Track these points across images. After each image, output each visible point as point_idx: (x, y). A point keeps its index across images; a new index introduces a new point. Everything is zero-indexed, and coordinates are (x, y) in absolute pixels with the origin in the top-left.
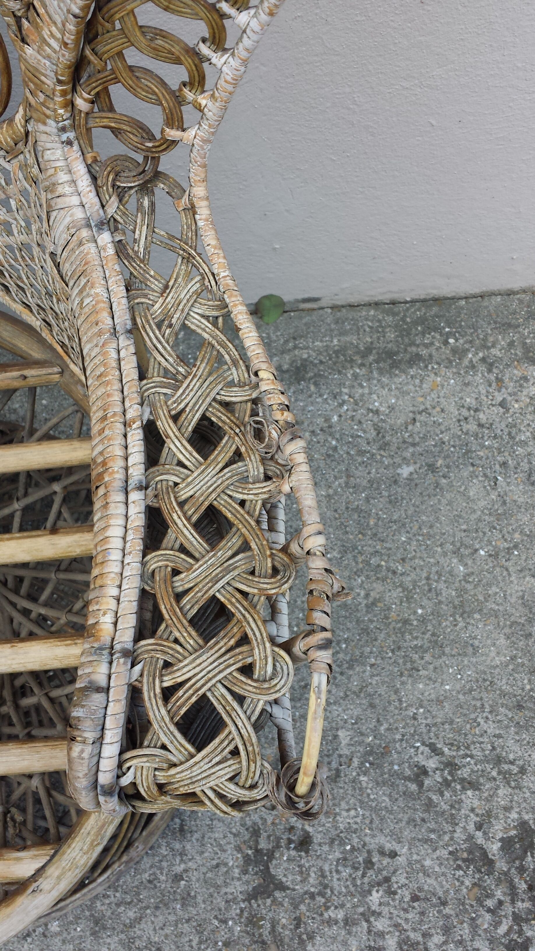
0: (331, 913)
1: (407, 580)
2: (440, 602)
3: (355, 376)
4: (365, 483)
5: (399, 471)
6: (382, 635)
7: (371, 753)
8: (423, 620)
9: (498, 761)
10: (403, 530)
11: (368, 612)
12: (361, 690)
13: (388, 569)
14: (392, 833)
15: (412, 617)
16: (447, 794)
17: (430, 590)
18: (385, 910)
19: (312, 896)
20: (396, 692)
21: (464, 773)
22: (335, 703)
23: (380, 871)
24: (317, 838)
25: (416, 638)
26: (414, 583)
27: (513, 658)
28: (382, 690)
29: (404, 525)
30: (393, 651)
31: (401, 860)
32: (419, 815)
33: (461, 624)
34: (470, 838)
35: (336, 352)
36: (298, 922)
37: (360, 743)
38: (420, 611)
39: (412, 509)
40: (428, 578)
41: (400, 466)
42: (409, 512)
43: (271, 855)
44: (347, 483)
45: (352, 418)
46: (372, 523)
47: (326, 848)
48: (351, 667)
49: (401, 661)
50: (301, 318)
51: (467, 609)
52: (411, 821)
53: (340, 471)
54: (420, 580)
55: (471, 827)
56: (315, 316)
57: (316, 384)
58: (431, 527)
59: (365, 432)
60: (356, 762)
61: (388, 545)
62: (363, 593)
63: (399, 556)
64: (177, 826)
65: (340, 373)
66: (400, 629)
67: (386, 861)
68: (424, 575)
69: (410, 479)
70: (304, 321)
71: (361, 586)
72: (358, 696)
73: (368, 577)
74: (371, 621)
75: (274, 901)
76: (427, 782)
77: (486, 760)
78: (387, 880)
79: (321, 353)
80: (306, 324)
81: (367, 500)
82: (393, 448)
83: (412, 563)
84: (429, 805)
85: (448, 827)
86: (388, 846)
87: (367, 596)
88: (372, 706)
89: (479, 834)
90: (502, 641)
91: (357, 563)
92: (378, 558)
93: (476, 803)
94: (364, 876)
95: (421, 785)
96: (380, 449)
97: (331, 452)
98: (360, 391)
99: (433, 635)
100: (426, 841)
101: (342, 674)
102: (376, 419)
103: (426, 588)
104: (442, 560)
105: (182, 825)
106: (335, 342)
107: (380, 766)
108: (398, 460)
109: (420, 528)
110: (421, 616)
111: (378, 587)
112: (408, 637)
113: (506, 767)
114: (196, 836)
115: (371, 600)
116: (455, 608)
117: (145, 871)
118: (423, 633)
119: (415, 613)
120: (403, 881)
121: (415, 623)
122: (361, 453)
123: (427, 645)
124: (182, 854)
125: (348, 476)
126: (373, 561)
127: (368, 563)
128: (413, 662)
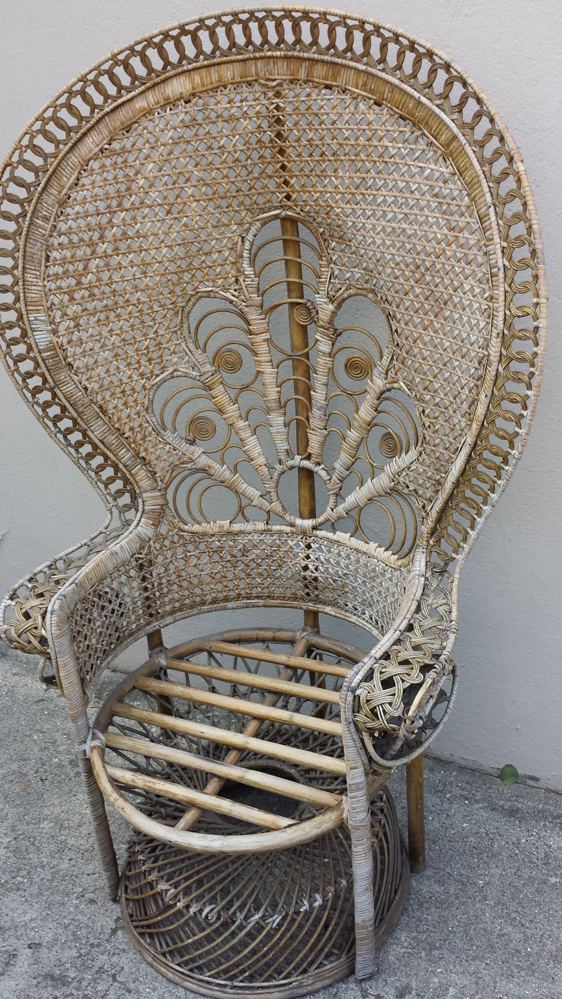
1: (528, 932)
2: (544, 950)
3: (545, 826)
4: (526, 877)
5: (550, 879)
6: (500, 952)
10: (538, 907)
11: (497, 938)
12: (473, 974)
13: (520, 922)
15: (523, 950)
17: (540, 942)
22: (455, 973)
25: (520, 961)
26: (533, 935)
29: (540, 905)
30: (503, 962)
33: (551, 965)
35: (539, 811)
38: (529, 950)
39: (549, 899)
40: (542, 936)
41: (551, 876)
42: (546, 900)
44: (515, 873)
45: (534, 844)
46: (521, 897)
48: (474, 960)
49: (505, 969)
50: (526, 789)
51: (559, 959)
53: (514, 866)
54: (537, 935)
56: (534, 791)
57: (519, 821)
58: (556, 912)
59: (538, 853)
61: (525, 911)
62: (499, 928)
63: (530, 918)
64: (334, 992)
65: (536, 821)
66: (512, 953)
68: (541, 933)
69: (555, 884)
70: (527, 791)
71: (500, 924)
72: (471, 975)
73: (506, 921)
74: (497, 943)
79: (529, 808)
80: (527, 793)
81: (524, 885)
82: (552, 867)
83: (536, 925)
87: (501, 930)
88: (477, 983)
91: (502, 912)
92: (516, 915)
96: (544, 864)
97: (513, 855)
98: (545, 833)
99: (532, 964)
101: (466, 961)
102: (547, 850)
103: (539, 940)
104: (555, 930)
105: (336, 993)
106: (541, 806)
108: (551, 873)
109: (549, 910)
110: (529, 952)
111: (510, 928)
112: (515, 959)
115: (502, 932)
116: (551, 956)
118: (526, 961)
119: (526, 949)
121: (523, 954)
122: (531, 862)
123: (525, 967)
125: (518, 870)
126: (513, 915)
127: (509, 915)
128: (512, 971)
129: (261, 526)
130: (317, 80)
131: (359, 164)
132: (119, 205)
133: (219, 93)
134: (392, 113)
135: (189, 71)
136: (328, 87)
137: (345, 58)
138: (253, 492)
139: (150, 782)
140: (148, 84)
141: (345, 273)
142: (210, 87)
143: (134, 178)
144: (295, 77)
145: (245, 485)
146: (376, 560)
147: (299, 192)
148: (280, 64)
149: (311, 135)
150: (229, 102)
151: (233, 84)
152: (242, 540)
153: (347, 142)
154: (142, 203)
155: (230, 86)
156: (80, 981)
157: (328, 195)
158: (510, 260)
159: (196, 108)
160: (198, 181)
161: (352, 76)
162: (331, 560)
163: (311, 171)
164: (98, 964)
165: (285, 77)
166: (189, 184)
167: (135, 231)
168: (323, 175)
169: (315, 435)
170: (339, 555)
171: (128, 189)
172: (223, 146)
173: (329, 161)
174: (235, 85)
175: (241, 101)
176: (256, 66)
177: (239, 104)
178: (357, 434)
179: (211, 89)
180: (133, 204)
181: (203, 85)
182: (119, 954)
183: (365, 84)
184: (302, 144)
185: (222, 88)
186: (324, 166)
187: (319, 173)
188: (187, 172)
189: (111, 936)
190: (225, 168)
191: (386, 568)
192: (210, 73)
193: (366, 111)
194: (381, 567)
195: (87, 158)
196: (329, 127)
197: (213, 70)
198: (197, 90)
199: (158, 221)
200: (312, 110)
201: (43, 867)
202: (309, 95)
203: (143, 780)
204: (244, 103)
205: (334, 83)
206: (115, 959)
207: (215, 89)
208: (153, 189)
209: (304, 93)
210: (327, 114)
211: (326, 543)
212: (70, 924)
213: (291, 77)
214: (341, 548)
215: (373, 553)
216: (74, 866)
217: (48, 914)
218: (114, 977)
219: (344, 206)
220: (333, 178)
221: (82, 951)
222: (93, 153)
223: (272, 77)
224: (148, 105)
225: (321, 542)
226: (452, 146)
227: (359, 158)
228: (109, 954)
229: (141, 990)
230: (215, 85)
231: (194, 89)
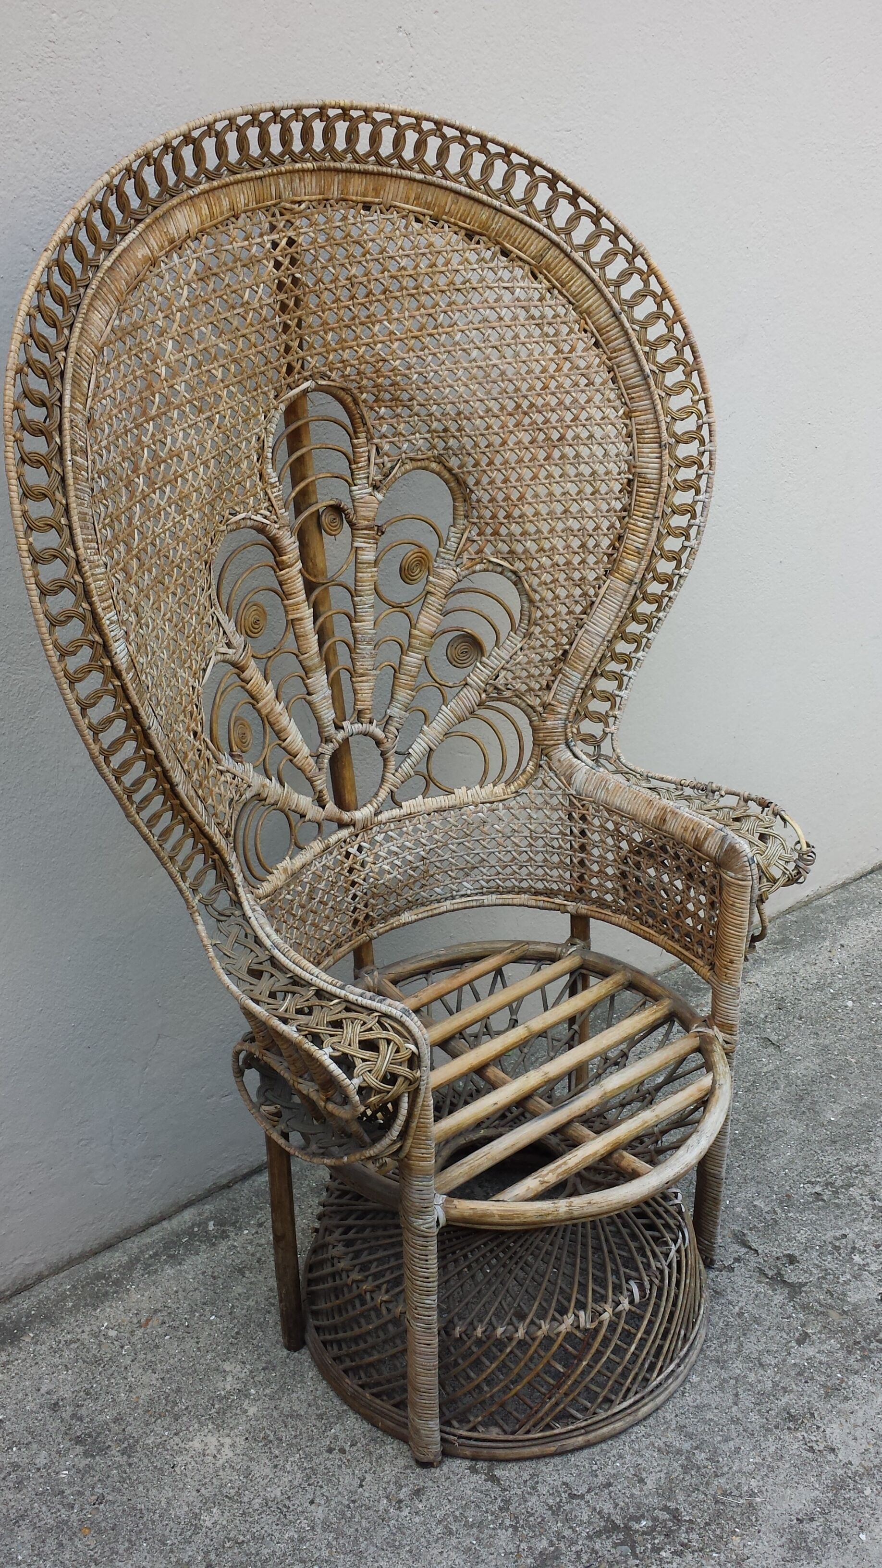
0: (842, 1279)
7: (782, 1202)
8: (742, 1134)
9: (850, 1169)
14: (833, 1228)
16: (841, 1196)
18: (869, 1260)
19: (824, 1278)
20: (765, 1170)
21: (839, 1183)
23: (846, 1247)
24: (797, 1253)
27: (807, 1125)
28: (756, 1173)
31: (851, 1236)
32: (838, 1212)
34: (874, 1207)
36: (828, 1292)
37: (772, 1201)
43: (779, 1274)
47: (806, 1255)
52: (836, 1217)
55: (870, 1202)
60: (779, 1211)
67: (844, 1241)
75: (806, 1292)
76: (825, 1198)
77: (843, 1173)
78: (854, 1248)
84: (838, 1206)
85: (859, 1209)
86: (838, 1234)
89: (876, 1202)
90: (793, 1122)
93: (860, 1191)
94: (840, 1254)
95: (823, 1200)
100: (854, 1220)
107: (793, 1205)
113: (857, 1169)
114: (728, 1291)
117: (718, 1323)
120: (863, 1244)
124: (730, 1303)
129: (317, 846)
130: (354, 198)
131: (423, 299)
132: (144, 413)
133: (231, 226)
134: (457, 229)
135: (191, 198)
136: (367, 207)
137: (391, 166)
138: (304, 802)
139: (559, 1166)
140: (148, 220)
141: (399, 445)
142: (220, 219)
143: (153, 367)
144: (326, 196)
145: (295, 796)
146: (472, 807)
147: (336, 351)
148: (307, 179)
149: (354, 271)
150: (246, 239)
151: (245, 212)
152: (307, 878)
153: (403, 272)
154: (169, 404)
155: (243, 215)
156: (560, 1537)
157: (379, 345)
158: (655, 363)
159: (207, 251)
160: (226, 357)
161: (401, 189)
162: (407, 843)
163: (353, 319)
164: (541, 1510)
165: (314, 197)
166: (216, 364)
167: (166, 449)
168: (371, 320)
169: (367, 681)
170: (416, 830)
171: (150, 386)
172: (248, 303)
173: (378, 301)
174: (249, 214)
175: (261, 235)
176: (277, 186)
177: (259, 240)
178: (420, 656)
179: (221, 223)
180: (159, 408)
181: (212, 216)
182: (537, 1483)
183: (417, 198)
184: (341, 284)
185: (234, 220)
186: (372, 309)
187: (363, 319)
188: (213, 346)
189: (499, 1484)
190: (250, 334)
191: (494, 806)
192: (219, 198)
193: (422, 232)
194: (485, 810)
195: (100, 344)
196: (376, 256)
197: (221, 194)
198: (206, 225)
199: (189, 426)
200: (351, 237)
201: (302, 1540)
202: (344, 218)
203: (551, 1171)
204: (265, 237)
205: (377, 200)
206: (543, 1489)
207: (225, 222)
208: (179, 380)
209: (338, 216)
210: (373, 240)
211: (392, 826)
212: (446, 1527)
213: (321, 197)
214: (415, 821)
215: (466, 800)
216: (328, 1500)
217: (410, 1551)
218: (573, 1496)
219: (406, 355)
220: (386, 323)
221: (508, 1522)
222: (105, 335)
223: (298, 199)
224: (152, 252)
225: (386, 829)
226: (548, 256)
227: (421, 290)
228: (529, 1493)
229: (613, 1472)
230: (226, 215)
231: (202, 223)
